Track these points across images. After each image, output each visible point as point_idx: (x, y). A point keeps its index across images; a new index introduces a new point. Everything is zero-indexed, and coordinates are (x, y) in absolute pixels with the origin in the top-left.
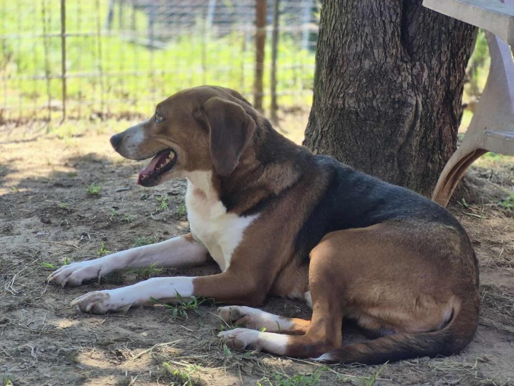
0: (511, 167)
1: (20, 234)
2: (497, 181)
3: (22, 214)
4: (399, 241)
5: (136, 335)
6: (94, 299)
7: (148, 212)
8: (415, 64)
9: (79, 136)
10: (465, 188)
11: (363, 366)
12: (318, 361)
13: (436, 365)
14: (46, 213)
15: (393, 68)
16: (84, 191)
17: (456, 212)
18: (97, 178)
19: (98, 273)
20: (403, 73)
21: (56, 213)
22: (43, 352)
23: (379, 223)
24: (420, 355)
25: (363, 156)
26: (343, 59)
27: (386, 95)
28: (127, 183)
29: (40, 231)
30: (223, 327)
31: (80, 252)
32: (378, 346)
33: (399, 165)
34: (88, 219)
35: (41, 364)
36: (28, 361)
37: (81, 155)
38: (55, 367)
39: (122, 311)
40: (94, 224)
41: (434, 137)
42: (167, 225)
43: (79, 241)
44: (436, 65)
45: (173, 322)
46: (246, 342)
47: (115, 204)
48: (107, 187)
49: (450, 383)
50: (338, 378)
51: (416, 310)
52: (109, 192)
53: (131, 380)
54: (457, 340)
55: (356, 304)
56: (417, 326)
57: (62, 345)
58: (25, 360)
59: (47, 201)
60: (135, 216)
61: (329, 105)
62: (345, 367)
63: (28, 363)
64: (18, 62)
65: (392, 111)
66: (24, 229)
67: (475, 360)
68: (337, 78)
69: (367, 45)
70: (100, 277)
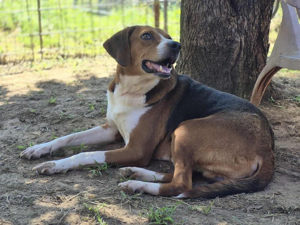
1: (7, 129)
2: (293, 85)
3: (9, 117)
4: (223, 125)
5: (70, 187)
6: (46, 166)
7: (83, 113)
8: (239, 17)
9: (49, 69)
10: (273, 90)
11: (205, 200)
13: (249, 197)
14: (23, 116)
15: (226, 20)
16: (46, 102)
17: (267, 105)
18: (56, 94)
19: (50, 150)
20: (232, 23)
21: (29, 116)
22: (13, 199)
23: (212, 114)
24: (240, 192)
25: (210, 74)
26: (195, 16)
27: (222, 37)
28: (73, 96)
29: (19, 127)
30: (121, 180)
31: (41, 138)
32: (213, 188)
33: (231, 79)
34: (48, 118)
35: (12, 206)
36: (4, 205)
38: (20, 208)
39: (63, 173)
40: (51, 121)
41: (252, 61)
42: (93, 120)
43: (41, 132)
44: (252, 17)
45: (93, 178)
46: (135, 188)
47: (64, 109)
48: (61, 99)
49: (257, 208)
50: (189, 208)
51: (235, 165)
52: (61, 102)
53: (64, 214)
54: (262, 182)
55: (199, 163)
56: (237, 175)
57: (25, 194)
58: (2, 204)
59: (24, 108)
60: (75, 116)
61: (188, 44)
62: (194, 201)
63: (4, 206)
64: (22, 27)
65: (226, 46)
66: (9, 126)
67: (273, 194)
68: (192, 28)
69: (210, 7)
70: (51, 152)
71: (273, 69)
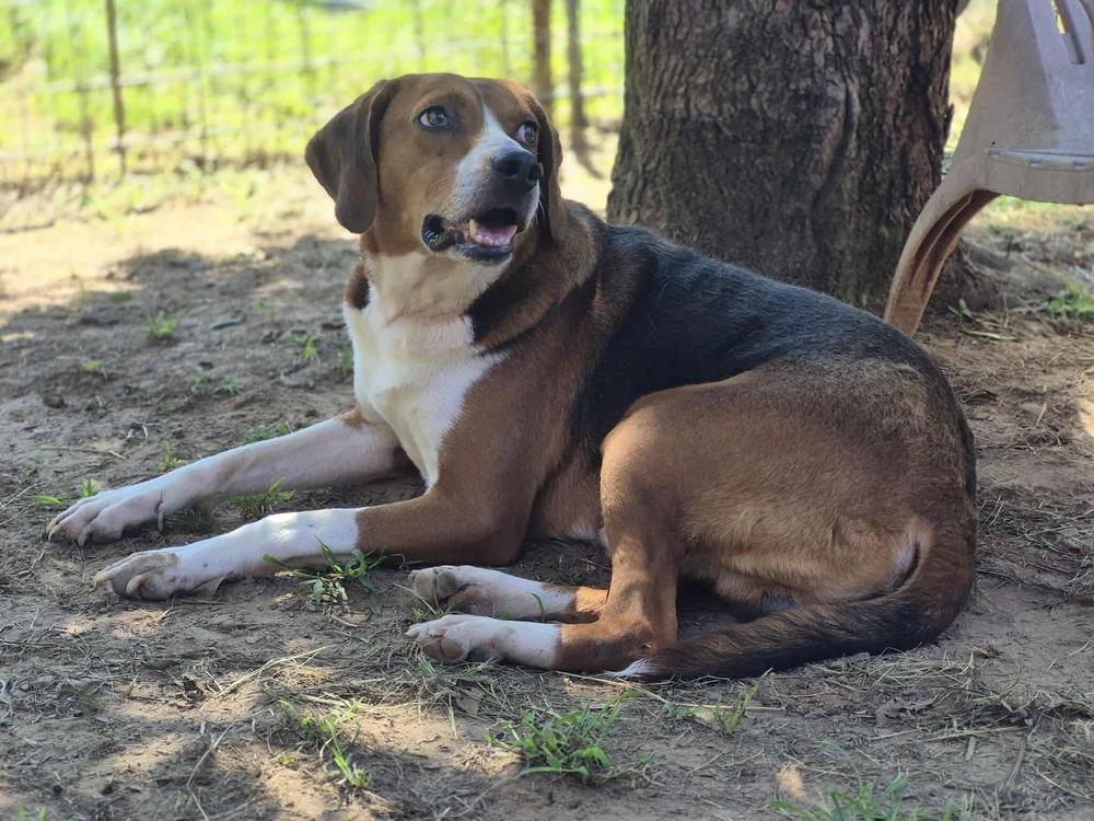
0: (1076, 224)
2: (1041, 256)
4: (790, 405)
5: (232, 642)
6: (142, 568)
7: (274, 370)
8: (841, 11)
9: (147, 211)
10: (965, 276)
11: (724, 682)
12: (623, 677)
13: (884, 670)
14: (57, 385)
15: (793, 21)
16: (140, 331)
17: (946, 330)
18: (174, 302)
19: (157, 509)
20: (813, 33)
21: (78, 384)
22: (26, 691)
24: (849, 650)
25: (737, 221)
26: (679, 10)
27: (779, 85)
28: (237, 309)
29: (41, 424)
30: (418, 614)
31: (124, 466)
32: (753, 637)
33: (815, 235)
34: (146, 393)
35: (19, 718)
37: (145, 253)
38: (48, 722)
39: (205, 590)
40: (159, 403)
41: (890, 170)
42: (314, 397)
43: (122, 442)
44: (885, 10)
45: (313, 608)
46: (467, 643)
47: (206, 356)
48: (195, 320)
49: (911, 708)
50: (667, 712)
51: (833, 552)
52: (197, 331)
53: (210, 743)
54: (928, 613)
55: (704, 548)
56: (841, 587)
57: (68, 673)
59: (60, 358)
60: (246, 381)
61: (655, 114)
62: (684, 687)
64: (48, 57)
65: (794, 116)
66: (6, 422)
67: (969, 655)
68: (670, 54)
70: (160, 517)
71: (964, 199)
